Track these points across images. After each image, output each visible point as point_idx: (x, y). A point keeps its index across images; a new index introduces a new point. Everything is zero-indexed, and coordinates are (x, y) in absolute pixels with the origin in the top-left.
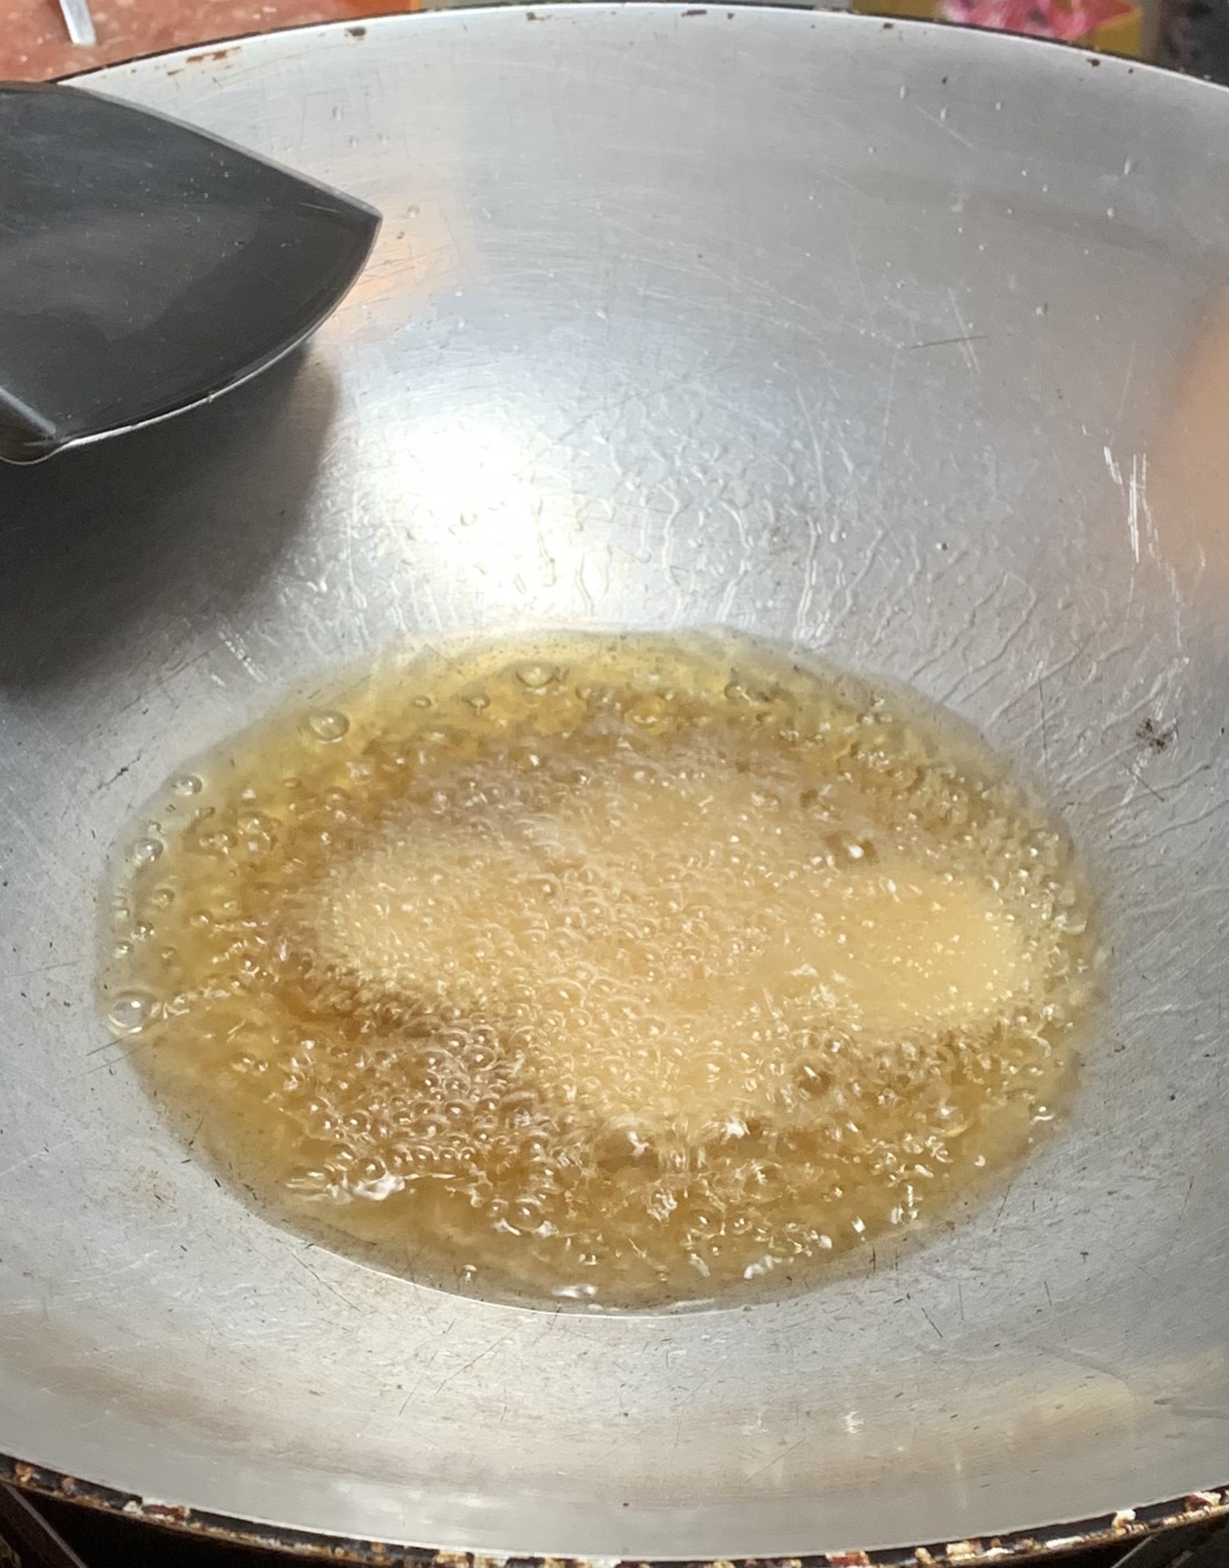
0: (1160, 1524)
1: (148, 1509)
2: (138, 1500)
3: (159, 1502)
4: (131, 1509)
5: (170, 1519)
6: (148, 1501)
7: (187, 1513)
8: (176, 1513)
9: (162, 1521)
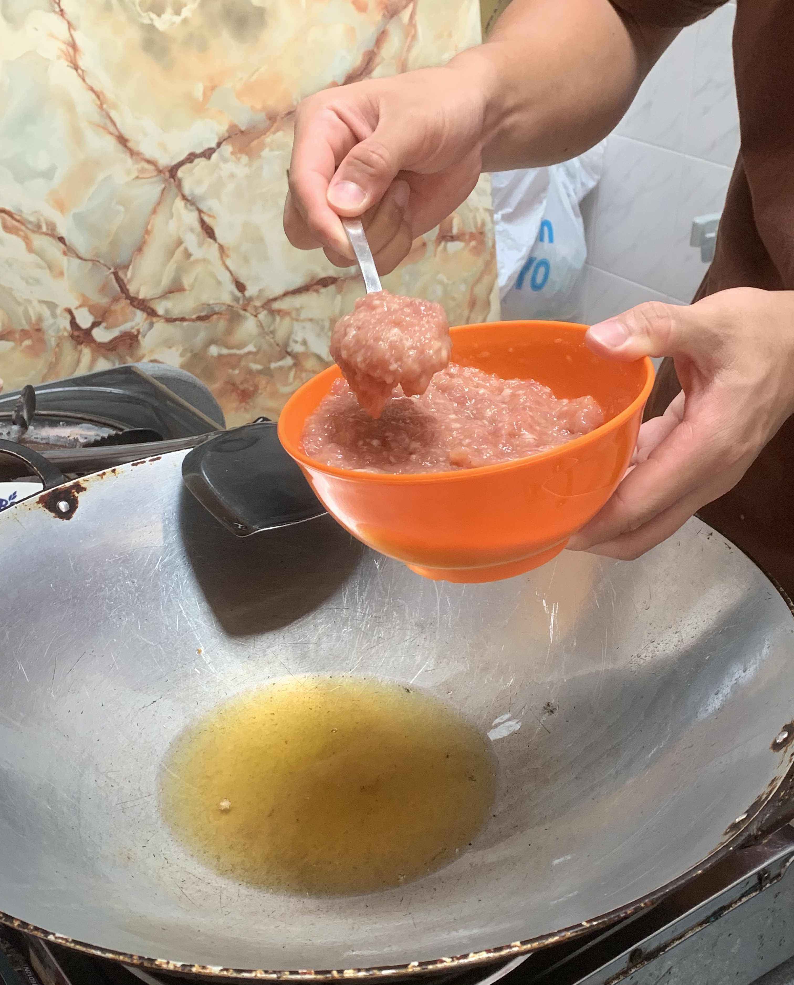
0: (427, 969)
1: (56, 938)
2: (54, 934)
3: (61, 936)
4: (51, 938)
5: (64, 942)
6: (58, 935)
7: (70, 940)
8: (67, 940)
9: (61, 943)
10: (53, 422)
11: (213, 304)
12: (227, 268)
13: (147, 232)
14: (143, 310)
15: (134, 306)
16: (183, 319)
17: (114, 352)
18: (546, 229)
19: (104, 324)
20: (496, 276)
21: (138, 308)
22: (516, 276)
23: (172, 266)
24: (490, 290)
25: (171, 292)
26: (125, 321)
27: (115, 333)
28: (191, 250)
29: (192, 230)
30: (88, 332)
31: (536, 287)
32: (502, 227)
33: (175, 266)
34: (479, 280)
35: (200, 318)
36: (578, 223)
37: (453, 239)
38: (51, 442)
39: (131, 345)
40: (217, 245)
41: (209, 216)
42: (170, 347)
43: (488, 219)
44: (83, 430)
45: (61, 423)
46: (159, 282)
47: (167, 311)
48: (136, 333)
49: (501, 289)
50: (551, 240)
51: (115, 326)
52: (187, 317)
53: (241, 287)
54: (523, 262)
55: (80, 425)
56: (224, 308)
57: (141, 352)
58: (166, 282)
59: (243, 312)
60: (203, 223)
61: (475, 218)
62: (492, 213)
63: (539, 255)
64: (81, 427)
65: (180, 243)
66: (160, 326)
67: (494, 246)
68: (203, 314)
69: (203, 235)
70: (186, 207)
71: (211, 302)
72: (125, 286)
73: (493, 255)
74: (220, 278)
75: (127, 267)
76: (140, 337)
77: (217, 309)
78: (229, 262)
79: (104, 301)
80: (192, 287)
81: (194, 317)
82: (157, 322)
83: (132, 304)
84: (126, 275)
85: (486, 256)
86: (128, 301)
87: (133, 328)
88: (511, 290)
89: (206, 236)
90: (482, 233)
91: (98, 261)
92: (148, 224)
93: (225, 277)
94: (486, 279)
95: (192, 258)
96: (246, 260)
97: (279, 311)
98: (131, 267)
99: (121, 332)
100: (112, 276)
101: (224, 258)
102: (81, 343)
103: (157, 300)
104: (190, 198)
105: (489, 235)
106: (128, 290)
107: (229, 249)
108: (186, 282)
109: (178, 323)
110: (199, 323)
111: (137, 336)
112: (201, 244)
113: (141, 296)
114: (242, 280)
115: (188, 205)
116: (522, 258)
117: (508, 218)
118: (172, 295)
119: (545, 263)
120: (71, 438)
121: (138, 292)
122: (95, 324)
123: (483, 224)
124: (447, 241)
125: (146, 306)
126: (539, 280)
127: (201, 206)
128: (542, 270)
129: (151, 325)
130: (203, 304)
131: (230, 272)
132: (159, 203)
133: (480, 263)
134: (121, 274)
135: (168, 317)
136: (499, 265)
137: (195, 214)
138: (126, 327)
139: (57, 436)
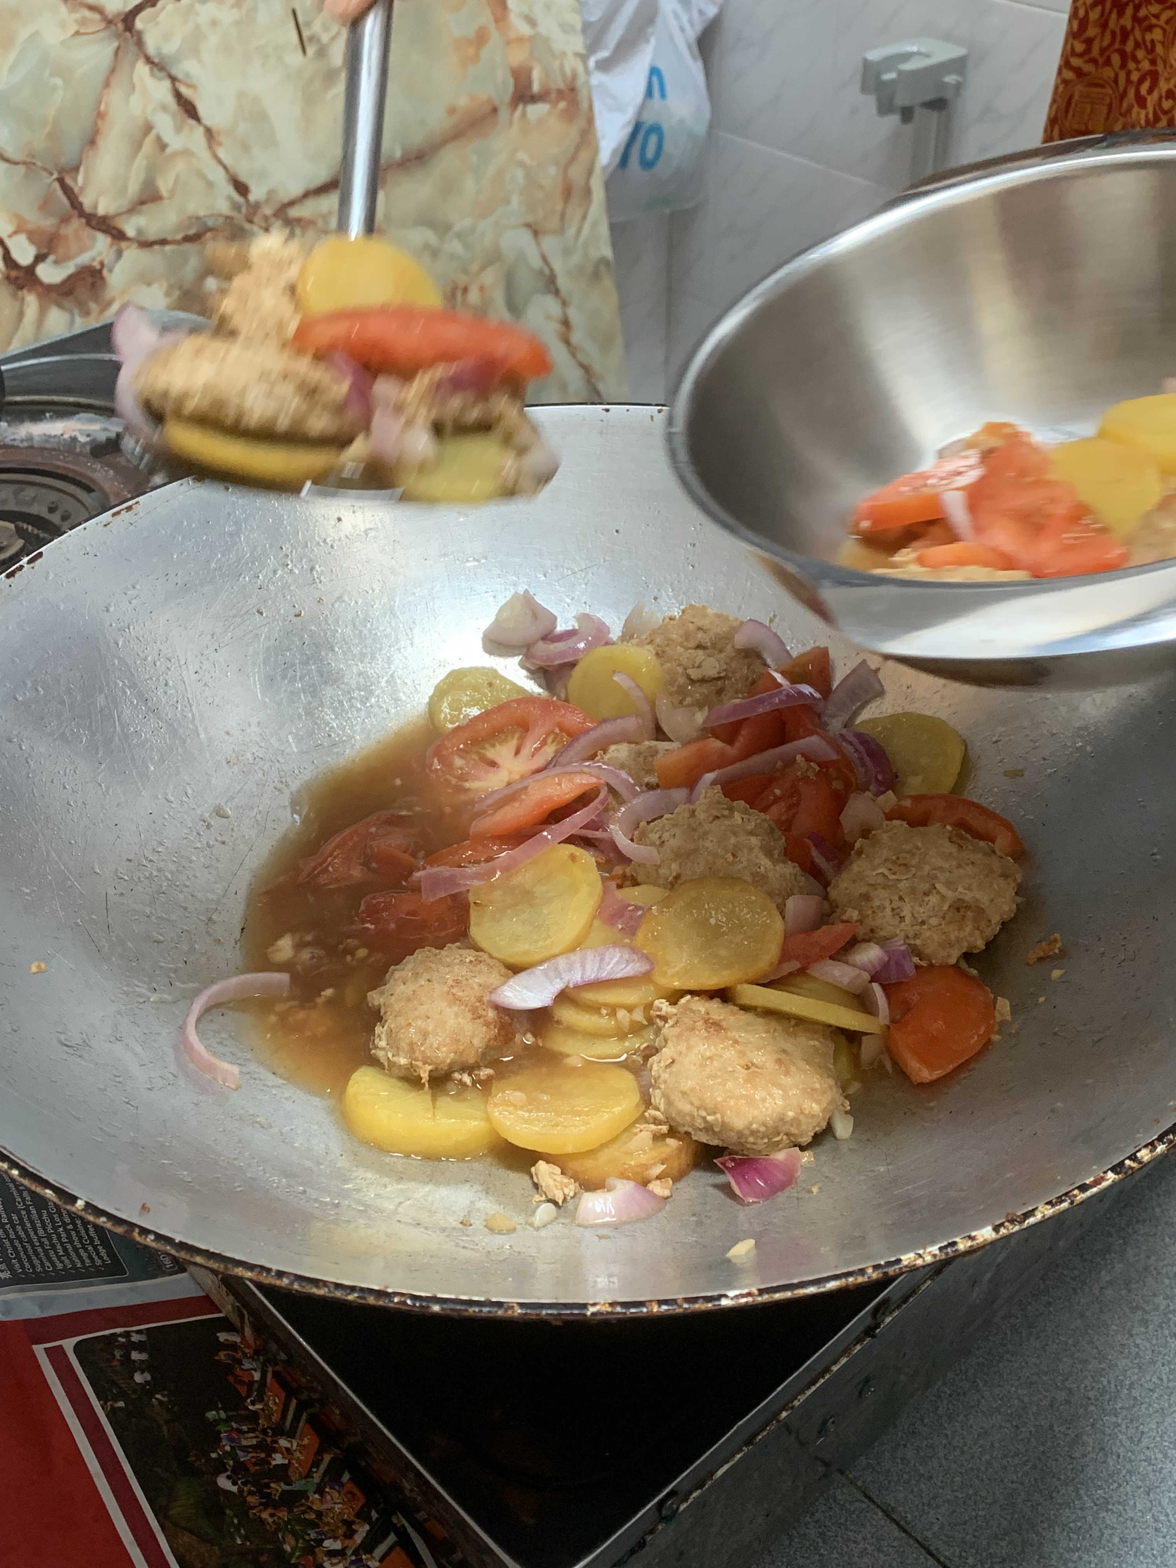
10: (36, 413)
11: (205, 216)
12: (220, 162)
13: (100, 115)
14: (104, 231)
15: (93, 227)
16: (163, 242)
17: (71, 298)
18: (655, 80)
19: (51, 258)
20: (596, 151)
21: (99, 230)
22: (622, 149)
23: (140, 163)
24: (590, 172)
25: (142, 203)
26: (82, 251)
27: (69, 269)
28: (166, 138)
29: (164, 108)
30: (30, 271)
31: (647, 164)
32: (597, 78)
33: (145, 163)
34: (573, 159)
35: (188, 239)
36: (696, 68)
37: (534, 99)
38: (36, 445)
39: (93, 286)
40: (201, 130)
41: (189, 86)
42: (149, 284)
43: (580, 69)
44: (83, 423)
45: (48, 415)
46: (125, 188)
47: (140, 232)
48: (98, 267)
49: (604, 169)
50: (663, 95)
51: (66, 258)
52: (169, 238)
53: (241, 188)
54: (629, 130)
55: (77, 416)
56: (221, 220)
57: (108, 294)
58: (134, 188)
59: (247, 226)
60: (178, 96)
61: (562, 67)
62: (584, 58)
63: (649, 119)
64: (79, 419)
65: (148, 128)
66: (131, 253)
67: (591, 108)
68: (192, 232)
69: (181, 115)
70: (152, 74)
71: (201, 213)
72: (76, 198)
73: (590, 120)
74: (211, 177)
75: (76, 169)
76: (105, 272)
77: (210, 223)
78: (221, 153)
79: (47, 223)
80: (172, 193)
81: (179, 237)
82: (128, 247)
83: (89, 224)
84: (75, 181)
85: (581, 123)
86: (83, 221)
87: (93, 259)
88: (614, 171)
89: (185, 116)
90: (573, 90)
91: (34, 164)
92: (100, 102)
93: (218, 176)
94: (584, 156)
95: (169, 151)
96: (245, 147)
97: (299, 221)
98: (82, 169)
99: (76, 266)
100: (56, 185)
101: (215, 147)
102: (21, 288)
103: (124, 217)
104: (156, 60)
105: (583, 93)
106: (81, 204)
107: (219, 133)
108: (164, 185)
109: (156, 247)
110: (187, 246)
111: (100, 271)
112: (178, 129)
113: (101, 211)
114: (243, 178)
115: (155, 70)
116: (629, 122)
117: (604, 66)
118: (145, 207)
119: (656, 129)
120: (66, 436)
121: (96, 206)
122: (40, 258)
123: (575, 76)
124: (526, 103)
125: (109, 226)
126: (650, 153)
127: (175, 72)
128: (653, 140)
129: (119, 254)
130: (190, 218)
131: (225, 168)
132: (113, 71)
133: (573, 132)
134: (69, 181)
135: (142, 239)
136: (599, 135)
137: (167, 84)
138: (84, 259)
139: (45, 435)
